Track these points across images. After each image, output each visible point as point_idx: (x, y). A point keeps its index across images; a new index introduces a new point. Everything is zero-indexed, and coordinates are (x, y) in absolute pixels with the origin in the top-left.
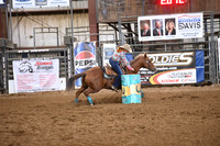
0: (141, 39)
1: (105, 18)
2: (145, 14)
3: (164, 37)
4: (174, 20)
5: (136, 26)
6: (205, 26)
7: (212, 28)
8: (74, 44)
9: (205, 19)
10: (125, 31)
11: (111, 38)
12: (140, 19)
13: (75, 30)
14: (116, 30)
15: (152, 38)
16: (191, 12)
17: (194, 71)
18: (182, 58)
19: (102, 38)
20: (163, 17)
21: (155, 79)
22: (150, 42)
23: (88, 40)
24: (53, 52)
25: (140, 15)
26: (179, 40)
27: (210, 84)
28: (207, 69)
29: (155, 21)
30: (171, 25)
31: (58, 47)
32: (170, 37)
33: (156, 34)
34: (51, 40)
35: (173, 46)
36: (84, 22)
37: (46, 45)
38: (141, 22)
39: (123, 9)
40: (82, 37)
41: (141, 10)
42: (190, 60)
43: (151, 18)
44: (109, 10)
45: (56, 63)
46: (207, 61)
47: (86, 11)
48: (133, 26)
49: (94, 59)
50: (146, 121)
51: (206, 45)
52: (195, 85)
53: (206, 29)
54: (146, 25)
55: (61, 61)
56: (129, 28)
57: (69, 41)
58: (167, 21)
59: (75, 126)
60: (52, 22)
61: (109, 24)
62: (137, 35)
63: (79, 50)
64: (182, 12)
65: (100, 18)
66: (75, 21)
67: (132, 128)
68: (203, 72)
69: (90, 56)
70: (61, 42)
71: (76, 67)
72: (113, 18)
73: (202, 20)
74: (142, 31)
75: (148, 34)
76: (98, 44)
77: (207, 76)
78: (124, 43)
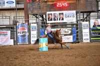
0: (48, 22)
1: (32, 12)
2: (50, 11)
3: (58, 21)
4: (63, 14)
5: (46, 16)
6: (77, 16)
7: (80, 17)
8: (18, 24)
9: (77, 14)
10: (41, 18)
11: (35, 21)
12: (48, 13)
13: (18, 18)
14: (37, 18)
15: (53, 22)
16: (70, 10)
17: (72, 37)
18: (66, 31)
19: (30, 21)
20: (58, 12)
22: (52, 23)
23: (24, 22)
24: (7, 28)
26: (65, 23)
27: (79, 42)
28: (77, 36)
29: (54, 14)
30: (62, 16)
31: (10, 25)
32: (61, 21)
33: (55, 20)
34: (7, 22)
35: (62, 25)
36: (22, 14)
39: (40, 8)
40: (21, 21)
41: (48, 9)
42: (70, 32)
44: (34, 9)
45: (9, 32)
46: (77, 32)
47: (23, 9)
48: (44, 16)
49: (26, 31)
50: (50, 59)
51: (77, 25)
52: (72, 43)
53: (77, 18)
54: (50, 16)
55: (11, 31)
56: (43, 17)
57: (15, 23)
58: (60, 14)
59: (17, 61)
60: (7, 14)
61: (34, 15)
62: (46, 20)
63: (19, 26)
64: (67, 10)
65: (30, 12)
66: (18, 14)
67: (44, 62)
68: (76, 37)
69: (25, 29)
70: (12, 23)
71: (18, 34)
72: (35, 12)
73: (75, 14)
74: (48, 18)
76: (28, 24)
77: (77, 39)
78: (40, 24)
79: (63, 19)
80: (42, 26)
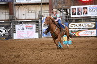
0: (72, 16)
1: (56, 7)
2: (74, 5)
4: (87, 8)
5: (70, 11)
8: (42, 18)
10: (65, 13)
12: (72, 7)
13: (43, 12)
14: (61, 12)
15: (77, 16)
16: (94, 4)
18: (90, 25)
20: (82, 7)
21: (78, 34)
25: (72, 5)
26: (89, 17)
30: (86, 10)
31: (35, 19)
32: (85, 15)
34: (32, 16)
35: (86, 19)
37: (30, 18)
38: (72, 9)
39: (64, 3)
40: (46, 15)
41: (72, 3)
43: (77, 7)
44: (58, 3)
45: (34, 26)
47: (48, 4)
48: (68, 10)
52: (96, 37)
55: (37, 25)
57: (40, 17)
58: (84, 8)
59: (42, 54)
60: (33, 8)
61: (58, 9)
62: (70, 14)
64: (91, 4)
65: (54, 7)
66: (43, 8)
67: (68, 55)
70: (37, 17)
71: (43, 28)
72: (60, 6)
75: (75, 14)
78: (64, 18)
79: (87, 13)
80: (66, 20)
